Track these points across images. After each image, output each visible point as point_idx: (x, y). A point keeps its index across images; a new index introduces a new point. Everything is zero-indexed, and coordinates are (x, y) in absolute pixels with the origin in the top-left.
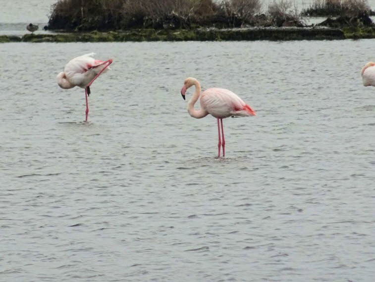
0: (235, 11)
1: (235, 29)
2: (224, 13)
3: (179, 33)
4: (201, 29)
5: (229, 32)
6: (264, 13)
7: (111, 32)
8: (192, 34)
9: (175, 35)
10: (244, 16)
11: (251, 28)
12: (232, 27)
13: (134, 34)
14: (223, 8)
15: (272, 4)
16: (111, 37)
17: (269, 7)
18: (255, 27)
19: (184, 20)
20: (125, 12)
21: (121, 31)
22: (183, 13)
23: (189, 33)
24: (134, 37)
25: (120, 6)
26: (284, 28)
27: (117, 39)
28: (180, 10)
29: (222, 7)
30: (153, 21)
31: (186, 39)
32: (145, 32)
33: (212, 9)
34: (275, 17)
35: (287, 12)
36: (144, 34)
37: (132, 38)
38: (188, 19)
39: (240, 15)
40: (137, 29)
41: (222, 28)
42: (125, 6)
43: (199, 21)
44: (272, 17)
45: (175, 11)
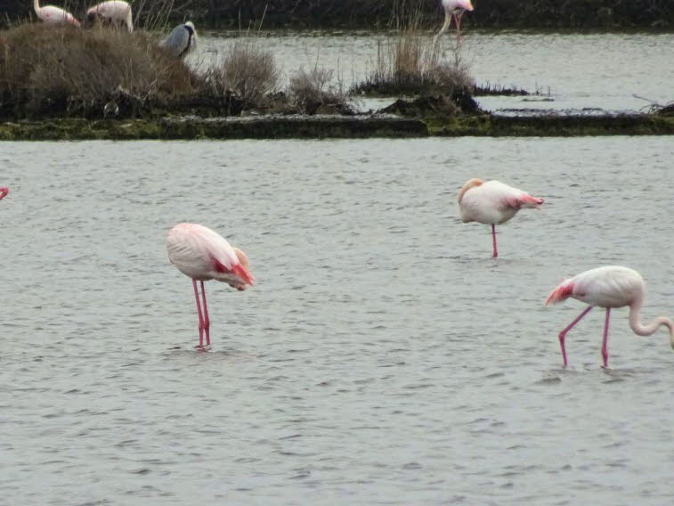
0: (231, 87)
1: (230, 119)
2: (211, 89)
3: (129, 125)
4: (169, 119)
5: (220, 123)
6: (283, 91)
7: (9, 123)
8: (154, 127)
9: (122, 129)
10: (247, 93)
11: (261, 118)
12: (226, 116)
13: (50, 128)
14: (210, 81)
15: (296, 76)
16: (8, 132)
17: (293, 80)
18: (267, 116)
19: (139, 102)
20: (33, 87)
21: (25, 121)
22: (137, 90)
23: (149, 125)
24: (51, 133)
25: (24, 77)
26: (318, 116)
27: (18, 136)
28: (132, 84)
29: (207, 79)
30: (84, 104)
31: (144, 136)
32: (69, 124)
33: (189, 83)
34: (302, 97)
35: (325, 89)
36: (68, 127)
37: (47, 135)
38: (147, 101)
39: (239, 94)
40: (56, 119)
41: (208, 117)
42: (33, 77)
43: (166, 103)
44: (297, 97)
45: (124, 87)
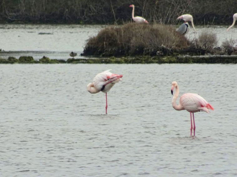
0: (201, 45)
1: (201, 56)
2: (194, 46)
3: (166, 58)
4: (180, 56)
5: (198, 58)
6: (220, 47)
7: (123, 58)
8: (174, 59)
9: (163, 60)
10: (207, 47)
11: (212, 56)
12: (200, 55)
13: (137, 59)
14: (194, 43)
15: (224, 41)
16: (123, 61)
17: (223, 43)
18: (214, 55)
19: (169, 50)
20: (132, 45)
21: (129, 57)
22: (169, 46)
23: (172, 58)
24: (138, 61)
25: (129, 41)
26: (232, 56)
27: (127, 62)
28: (167, 44)
29: (193, 42)
30: (150, 51)
31: (170, 62)
32: (145, 58)
33: (187, 44)
34: (226, 49)
35: (234, 46)
36: (144, 59)
37: (136, 61)
38: (172, 50)
39: (204, 47)
40: (139, 56)
41: (193, 55)
42: (132, 41)
43: (179, 51)
44: (225, 49)
45: (164, 45)
